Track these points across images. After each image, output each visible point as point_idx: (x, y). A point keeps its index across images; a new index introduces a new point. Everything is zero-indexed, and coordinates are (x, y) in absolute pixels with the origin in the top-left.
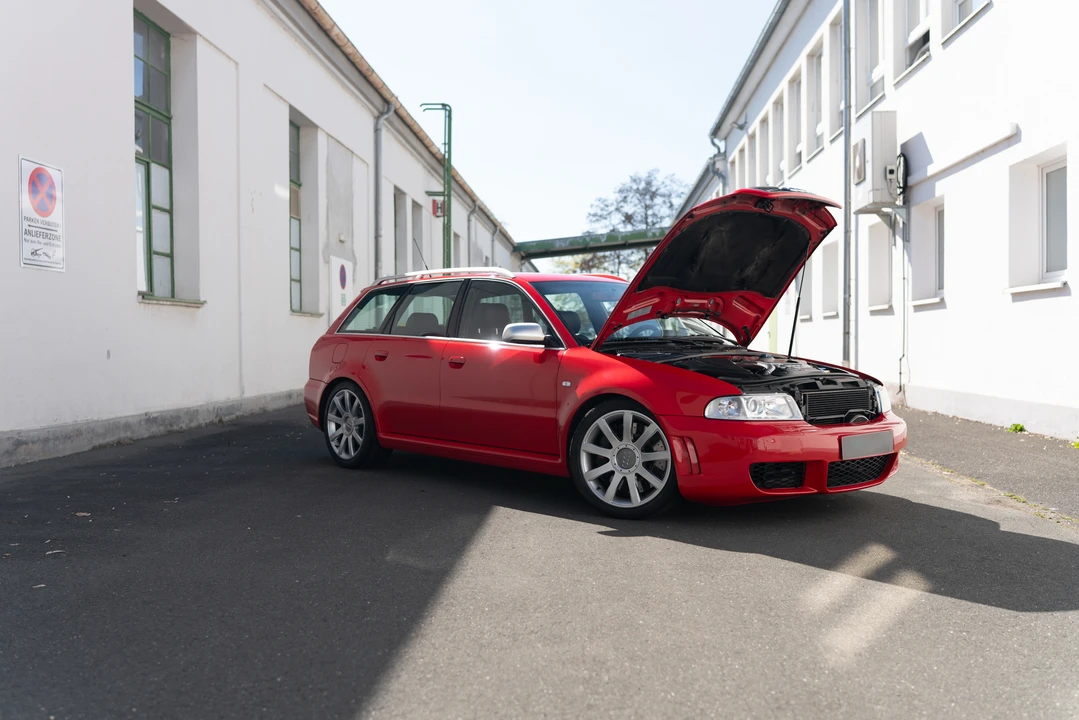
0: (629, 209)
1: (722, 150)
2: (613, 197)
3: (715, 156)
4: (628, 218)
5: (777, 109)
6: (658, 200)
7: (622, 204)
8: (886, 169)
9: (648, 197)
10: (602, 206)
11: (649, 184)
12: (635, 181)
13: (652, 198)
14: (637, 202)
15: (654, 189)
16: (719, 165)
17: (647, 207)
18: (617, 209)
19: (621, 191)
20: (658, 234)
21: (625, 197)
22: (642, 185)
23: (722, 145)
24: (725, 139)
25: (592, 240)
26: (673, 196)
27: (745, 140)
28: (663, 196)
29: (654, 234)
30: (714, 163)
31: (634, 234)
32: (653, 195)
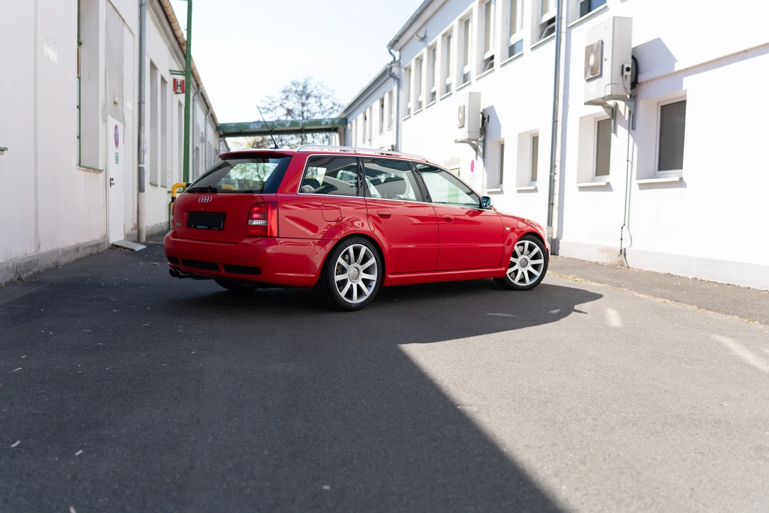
0: (289, 105)
1: (397, 59)
2: (278, 96)
3: (392, 63)
4: (289, 112)
5: (461, 25)
6: (311, 100)
7: (285, 101)
8: (623, 66)
9: (304, 97)
10: (270, 102)
11: (305, 87)
12: (294, 84)
13: (307, 99)
14: (296, 100)
15: (308, 91)
16: (395, 70)
17: (303, 105)
18: (281, 105)
19: (284, 92)
20: (329, 123)
21: (287, 96)
22: (300, 88)
23: (397, 54)
24: (400, 50)
25: (279, 124)
26: (322, 98)
27: (425, 51)
28: (316, 97)
29: (327, 123)
30: (391, 68)
31: (293, 123)
32: (307, 98)
